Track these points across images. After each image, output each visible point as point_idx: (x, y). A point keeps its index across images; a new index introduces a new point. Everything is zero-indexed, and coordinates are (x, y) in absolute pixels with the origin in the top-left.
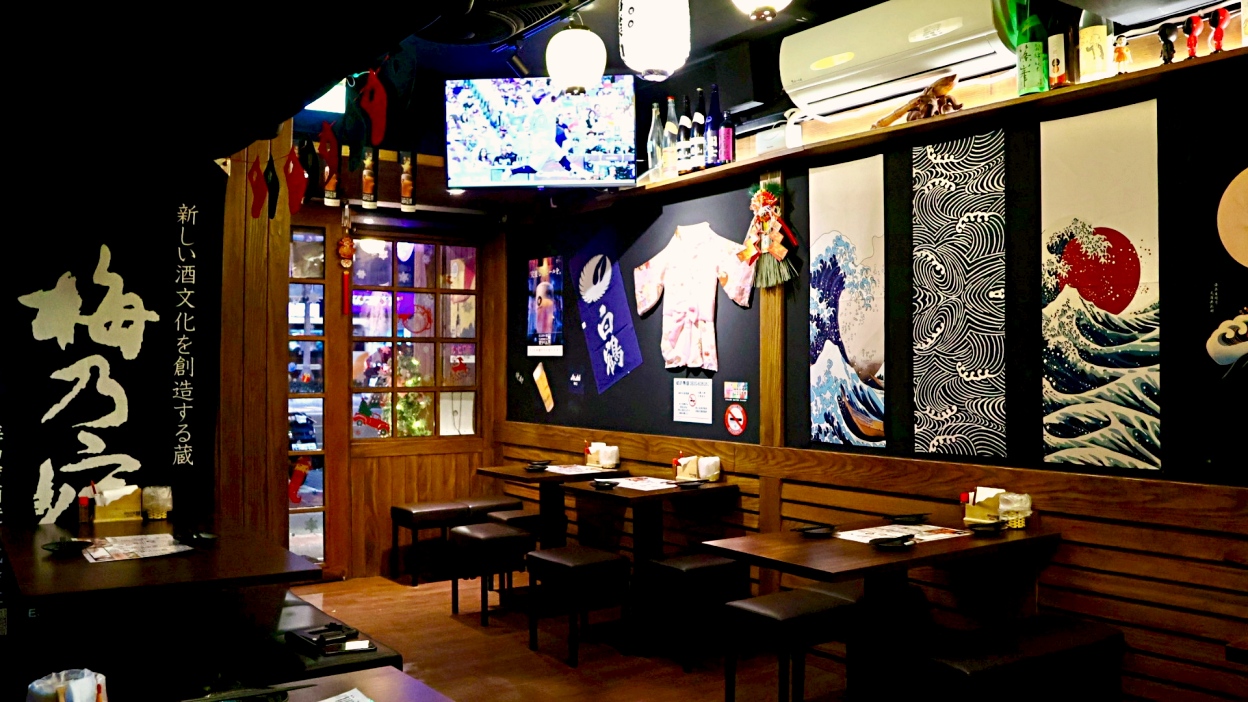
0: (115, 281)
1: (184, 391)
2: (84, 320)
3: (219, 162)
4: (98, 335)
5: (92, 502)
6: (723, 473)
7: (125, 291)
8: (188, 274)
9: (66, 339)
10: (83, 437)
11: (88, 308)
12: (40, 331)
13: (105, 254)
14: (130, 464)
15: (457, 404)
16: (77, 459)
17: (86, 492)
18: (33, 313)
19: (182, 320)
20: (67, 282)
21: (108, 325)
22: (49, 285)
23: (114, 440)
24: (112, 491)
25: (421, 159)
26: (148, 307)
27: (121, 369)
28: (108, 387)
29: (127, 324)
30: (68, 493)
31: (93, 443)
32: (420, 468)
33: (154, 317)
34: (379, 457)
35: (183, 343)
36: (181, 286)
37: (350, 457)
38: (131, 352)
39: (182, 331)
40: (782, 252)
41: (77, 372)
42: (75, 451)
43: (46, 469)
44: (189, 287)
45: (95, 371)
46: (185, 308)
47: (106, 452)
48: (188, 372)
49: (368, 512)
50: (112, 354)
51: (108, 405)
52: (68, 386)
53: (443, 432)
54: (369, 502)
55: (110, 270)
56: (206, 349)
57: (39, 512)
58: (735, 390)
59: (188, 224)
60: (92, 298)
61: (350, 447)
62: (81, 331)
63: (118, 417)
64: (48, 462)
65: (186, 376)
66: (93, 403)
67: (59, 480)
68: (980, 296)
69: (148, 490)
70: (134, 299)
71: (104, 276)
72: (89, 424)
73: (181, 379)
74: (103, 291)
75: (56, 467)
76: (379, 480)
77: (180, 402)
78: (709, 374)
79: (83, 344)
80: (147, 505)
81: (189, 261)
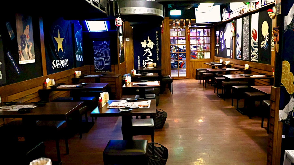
0: (150, 40)
1: (158, 52)
2: (147, 45)
3: (160, 26)
4: (148, 46)
5: (148, 64)
6: (230, 63)
7: (151, 41)
8: (158, 39)
9: (145, 47)
10: (147, 57)
11: (147, 44)
12: (143, 46)
13: (149, 37)
14: (152, 60)
15: (207, 54)
16: (147, 60)
17: (148, 63)
18: (142, 44)
19: (157, 44)
20: (145, 41)
21: (149, 45)
22: (143, 41)
23: (150, 58)
24: (150, 63)
25: (192, 20)
26: (153, 43)
27: (151, 50)
28: (150, 52)
29: (151, 45)
30: (146, 63)
31: (148, 58)
32: (201, 63)
33: (154, 44)
34: (194, 62)
35: (157, 47)
36: (157, 40)
37: (190, 62)
38: (152, 48)
39: (157, 46)
40: (234, 31)
41: (146, 50)
42: (146, 59)
43: (144, 61)
44: (158, 40)
45: (148, 50)
46: (157, 43)
47: (150, 59)
48: (158, 50)
49: (193, 69)
50: (150, 48)
51: (149, 54)
52: (145, 52)
53: (205, 58)
54: (193, 68)
55: (149, 39)
56: (160, 47)
57: (143, 65)
58: (232, 51)
59: (157, 33)
60: (148, 42)
61: (190, 60)
62: (147, 46)
63: (151, 55)
64: (144, 60)
65: (158, 51)
66: (148, 54)
67: (145, 62)
68: (247, 38)
69: (154, 63)
70: (152, 42)
71: (149, 40)
72: (148, 56)
73: (157, 51)
74: (149, 41)
75: (145, 61)
76: (194, 65)
77: (157, 53)
78: (230, 49)
79: (147, 47)
80: (154, 65)
81: (158, 38)
